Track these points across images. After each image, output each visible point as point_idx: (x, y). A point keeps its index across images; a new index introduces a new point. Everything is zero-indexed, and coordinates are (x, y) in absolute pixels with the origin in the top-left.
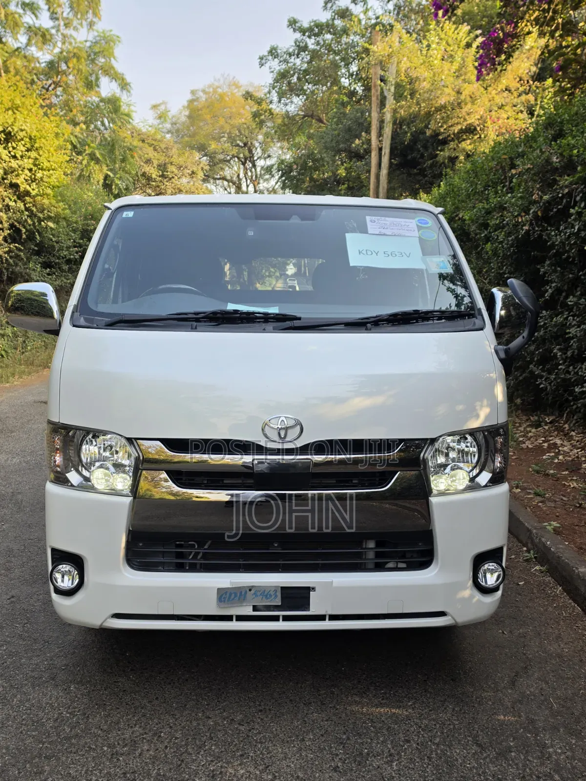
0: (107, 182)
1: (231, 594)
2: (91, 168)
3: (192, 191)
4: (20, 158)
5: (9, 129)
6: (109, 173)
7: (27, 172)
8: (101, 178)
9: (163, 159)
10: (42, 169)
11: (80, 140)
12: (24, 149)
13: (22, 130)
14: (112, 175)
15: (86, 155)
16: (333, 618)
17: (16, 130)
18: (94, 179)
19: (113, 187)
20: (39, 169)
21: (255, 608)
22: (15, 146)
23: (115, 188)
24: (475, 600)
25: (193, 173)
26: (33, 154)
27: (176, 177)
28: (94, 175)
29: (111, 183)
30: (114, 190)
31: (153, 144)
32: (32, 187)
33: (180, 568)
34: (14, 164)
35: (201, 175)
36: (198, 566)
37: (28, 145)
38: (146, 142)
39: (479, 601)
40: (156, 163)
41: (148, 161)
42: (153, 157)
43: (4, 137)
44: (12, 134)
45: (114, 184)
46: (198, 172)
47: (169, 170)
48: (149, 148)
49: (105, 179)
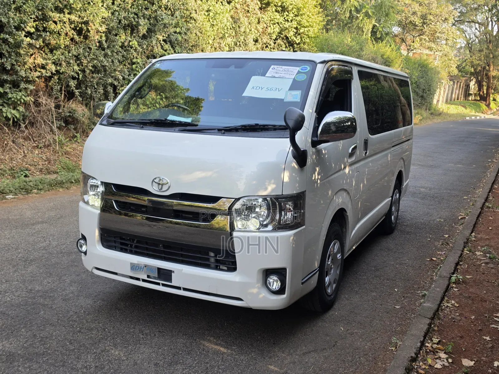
0: (374, 30)
1: (136, 267)
2: (365, 21)
3: (443, 32)
4: (290, 21)
5: (284, 4)
6: (376, 24)
7: (293, 29)
8: (371, 27)
9: (425, 11)
10: (304, 27)
11: (361, 4)
12: (292, 15)
13: (291, 4)
14: (378, 25)
15: (362, 13)
16: (185, 289)
17: (288, 5)
18: (365, 29)
19: (378, 33)
20: (302, 27)
21: (148, 276)
22: (288, 14)
23: (379, 34)
24: (261, 296)
25: (446, 19)
26: (298, 18)
27: (433, 24)
28: (366, 26)
29: (377, 31)
30: (378, 35)
31: (419, 2)
32: (297, 38)
34: (287, 25)
35: (451, 21)
36: (133, 252)
37: (296, 13)
39: (264, 297)
40: (419, 14)
41: (414, 13)
42: (418, 10)
44: (286, 7)
45: (378, 31)
46: (449, 19)
47: (428, 18)
48: (416, 4)
49: (373, 28)
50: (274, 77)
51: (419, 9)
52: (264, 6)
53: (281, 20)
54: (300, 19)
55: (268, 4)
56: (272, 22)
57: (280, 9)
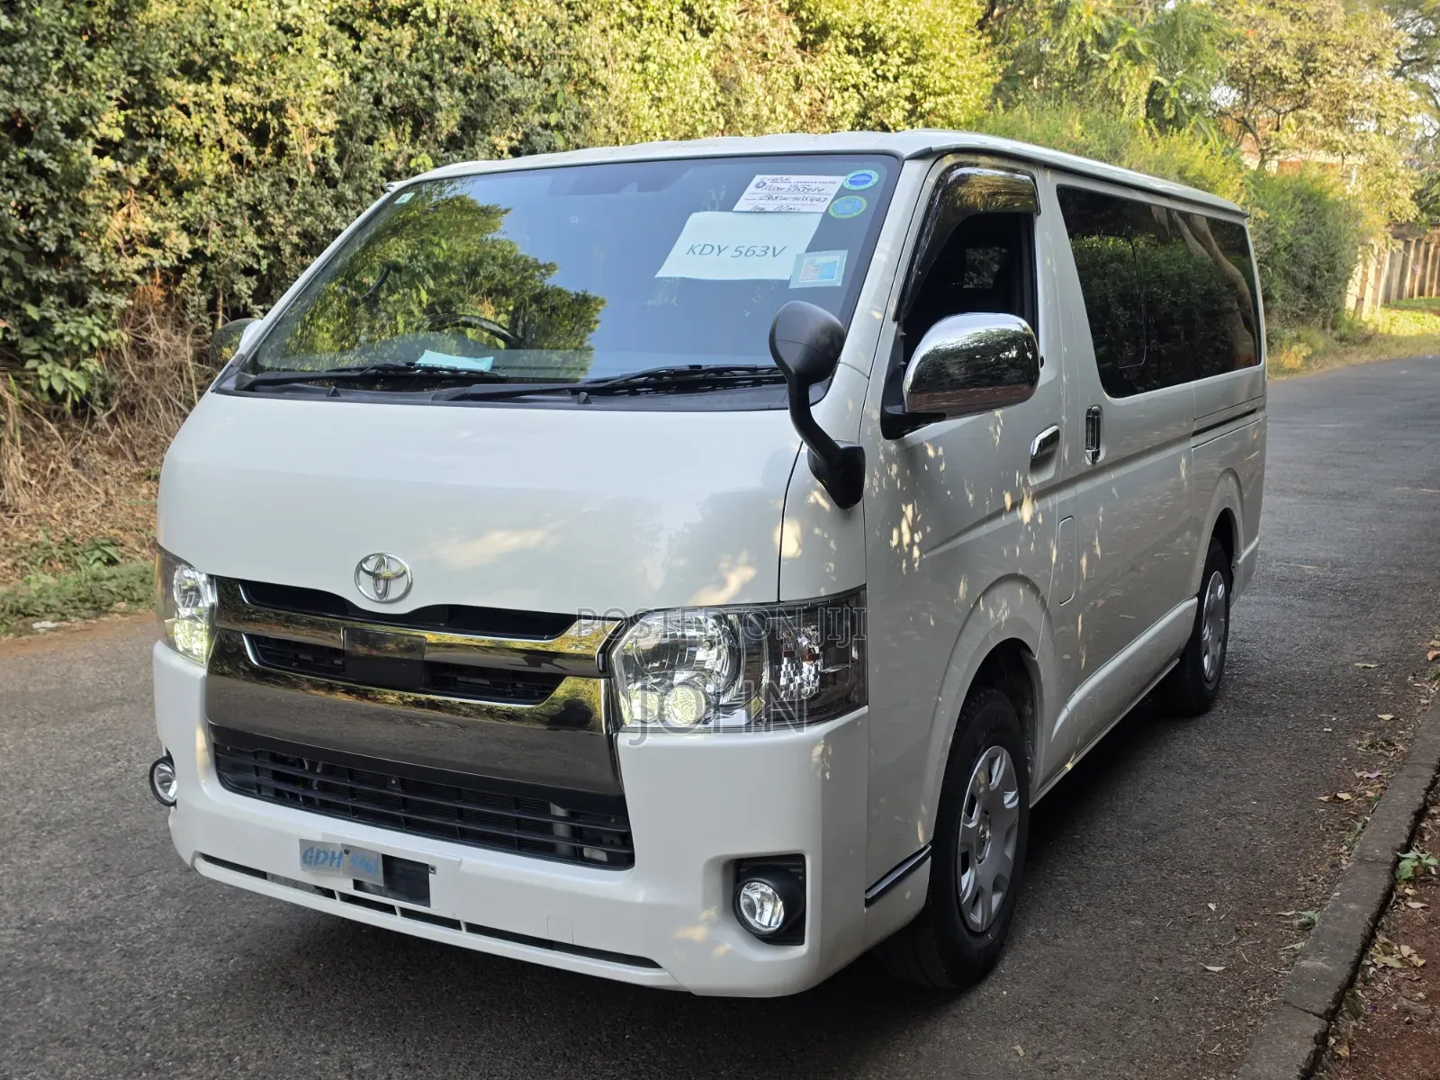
0: (1155, 97)
1: (318, 852)
2: (1125, 74)
3: (1367, 94)
4: (892, 79)
5: (873, 28)
6: (1160, 79)
7: (902, 102)
8: (1144, 88)
9: (1309, 36)
10: (935, 94)
11: (1112, 23)
12: (898, 61)
13: (893, 29)
14: (1165, 82)
15: (1118, 50)
16: (473, 928)
17: (882, 29)
18: (1127, 94)
19: (1167, 105)
20: (930, 94)
21: (358, 885)
22: (884, 58)
23: (1170, 107)
25: (1374, 57)
26: (917, 69)
27: (1334, 72)
28: (1128, 89)
29: (1163, 99)
30: (1166, 112)
31: (1291, 9)
33: (280, 798)
34: (883, 89)
35: (1390, 60)
36: (317, 802)
37: (909, 54)
38: (1278, 5)
40: (1291, 45)
41: (1277, 44)
42: (1287, 35)
43: (864, 44)
44: (877, 38)
45: (1167, 100)
46: (1383, 56)
47: (1319, 57)
48: (1281, 18)
49: (1151, 92)
50: (762, 212)
51: (1291, 32)
52: (811, 37)
53: (866, 75)
54: (923, 70)
55: (823, 31)
56: (838, 84)
57: (859, 44)
